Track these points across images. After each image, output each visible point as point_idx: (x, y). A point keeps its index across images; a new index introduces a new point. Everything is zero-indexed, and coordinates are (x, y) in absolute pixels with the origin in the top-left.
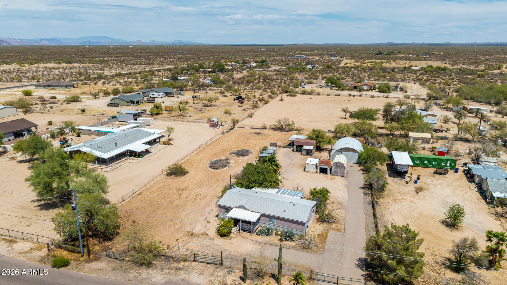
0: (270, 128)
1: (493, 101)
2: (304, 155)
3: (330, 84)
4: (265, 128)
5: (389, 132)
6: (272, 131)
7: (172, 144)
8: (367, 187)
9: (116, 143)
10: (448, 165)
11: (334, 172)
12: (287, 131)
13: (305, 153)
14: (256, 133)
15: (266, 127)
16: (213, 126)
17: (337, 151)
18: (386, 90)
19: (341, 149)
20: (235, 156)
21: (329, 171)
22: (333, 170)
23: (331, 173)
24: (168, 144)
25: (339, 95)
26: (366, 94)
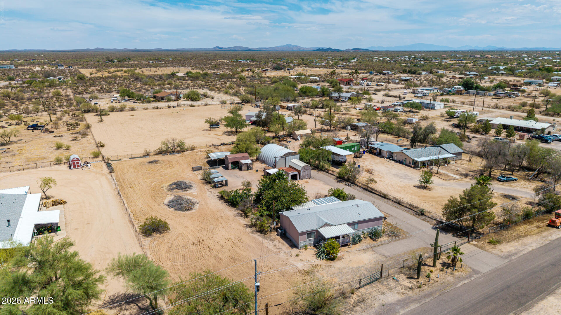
0: (155, 153)
1: (291, 99)
2: (244, 170)
3: (126, 97)
4: (148, 155)
5: (274, 135)
6: (160, 156)
7: (65, 202)
8: (341, 181)
9: (8, 221)
10: (356, 150)
11: (303, 176)
12: (179, 152)
13: (246, 168)
14: (150, 162)
15: (149, 153)
16: (78, 166)
17: (281, 157)
18: (196, 98)
19: (284, 155)
20: (181, 191)
21: (298, 176)
22: (301, 175)
23: (300, 179)
24: (62, 204)
25: (157, 108)
26: (185, 104)
